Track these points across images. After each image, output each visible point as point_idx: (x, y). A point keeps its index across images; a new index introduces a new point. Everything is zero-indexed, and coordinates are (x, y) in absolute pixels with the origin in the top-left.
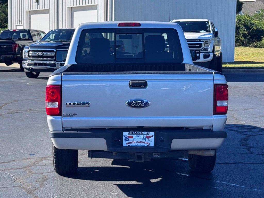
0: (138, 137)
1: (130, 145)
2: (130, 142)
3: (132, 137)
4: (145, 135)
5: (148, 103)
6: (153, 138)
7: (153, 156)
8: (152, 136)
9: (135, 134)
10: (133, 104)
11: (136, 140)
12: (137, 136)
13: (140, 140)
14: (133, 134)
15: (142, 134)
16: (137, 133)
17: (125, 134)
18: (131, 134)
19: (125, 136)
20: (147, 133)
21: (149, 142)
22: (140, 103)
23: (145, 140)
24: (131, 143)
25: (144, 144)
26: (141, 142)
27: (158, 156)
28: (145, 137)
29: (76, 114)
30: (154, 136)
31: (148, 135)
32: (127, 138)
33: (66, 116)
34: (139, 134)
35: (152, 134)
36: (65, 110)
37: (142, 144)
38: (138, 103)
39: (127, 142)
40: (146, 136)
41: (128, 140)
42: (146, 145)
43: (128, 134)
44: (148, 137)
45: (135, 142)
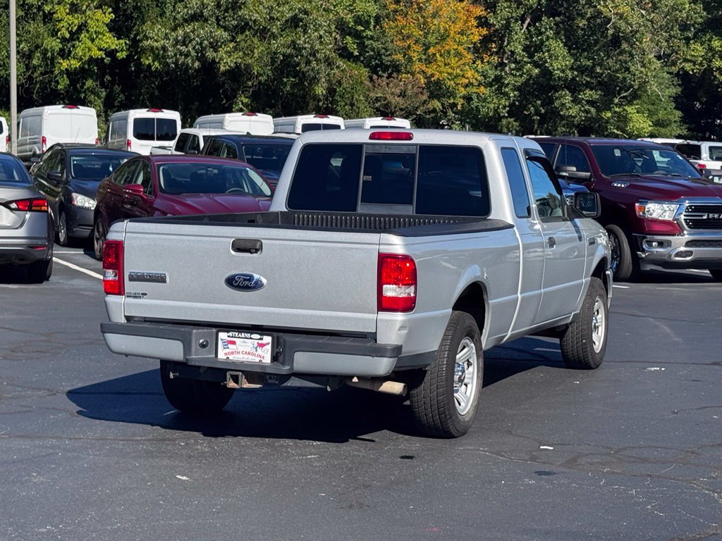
0: (245, 344)
1: (231, 357)
2: (230, 351)
3: (233, 343)
4: (256, 341)
5: (261, 281)
6: (269, 347)
7: (266, 380)
8: (268, 344)
9: (239, 338)
10: (236, 282)
11: (240, 349)
12: (244, 342)
13: (248, 350)
14: (235, 337)
15: (251, 338)
16: (243, 335)
17: (223, 336)
18: (232, 337)
19: (222, 340)
20: (259, 337)
21: (262, 354)
22: (247, 280)
23: (256, 351)
24: (232, 353)
25: (253, 357)
26: (249, 353)
27: (276, 382)
28: (256, 345)
30: (270, 344)
31: (260, 342)
32: (226, 344)
34: (246, 338)
35: (268, 339)
37: (250, 358)
38: (245, 280)
39: (227, 351)
40: (258, 343)
41: (228, 348)
42: (257, 360)
43: (229, 336)
44: (262, 345)
45: (238, 353)
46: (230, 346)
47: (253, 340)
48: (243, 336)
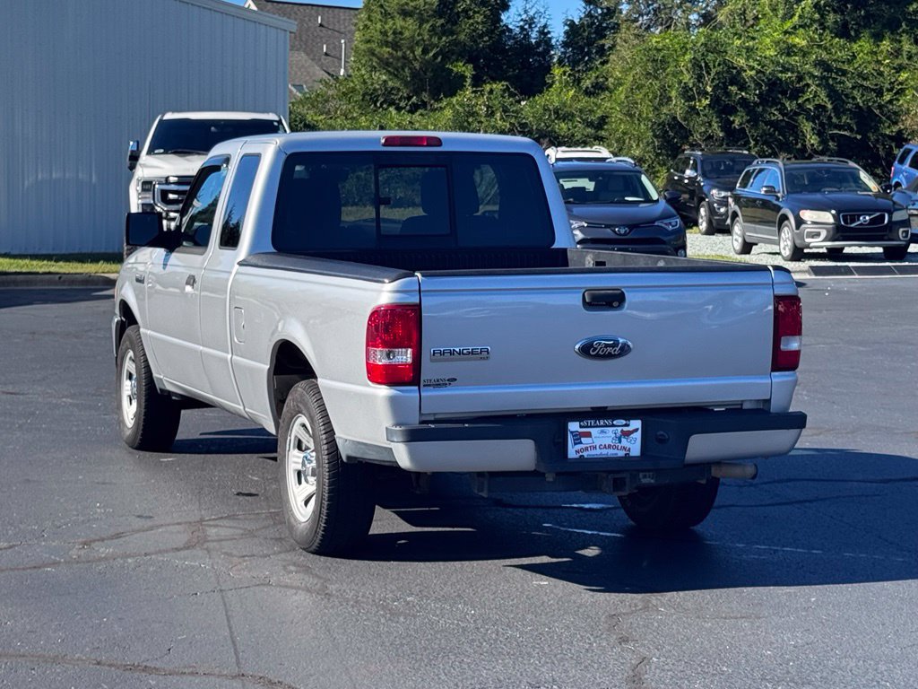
0: (604, 435)
1: (585, 454)
2: (583, 446)
3: (588, 435)
4: (620, 429)
5: (628, 346)
6: (638, 435)
7: (640, 479)
8: (636, 430)
9: (597, 426)
10: (595, 349)
11: (597, 443)
12: (602, 432)
13: (608, 441)
14: (591, 427)
15: (613, 426)
17: (574, 426)
18: (587, 427)
19: (572, 432)
20: (624, 422)
21: (628, 445)
22: (610, 346)
23: (620, 442)
24: (586, 449)
25: (616, 451)
26: (610, 446)
27: (652, 481)
28: (619, 433)
29: (456, 380)
30: (640, 431)
31: (625, 429)
32: (578, 437)
33: (429, 385)
34: (607, 426)
35: (636, 424)
36: (429, 369)
37: (611, 452)
38: (607, 346)
39: (578, 447)
40: (622, 431)
41: (581, 443)
42: (621, 453)
43: (581, 427)
44: (627, 434)
45: (595, 448)
46: (583, 439)
47: (615, 428)
48: (602, 423)
